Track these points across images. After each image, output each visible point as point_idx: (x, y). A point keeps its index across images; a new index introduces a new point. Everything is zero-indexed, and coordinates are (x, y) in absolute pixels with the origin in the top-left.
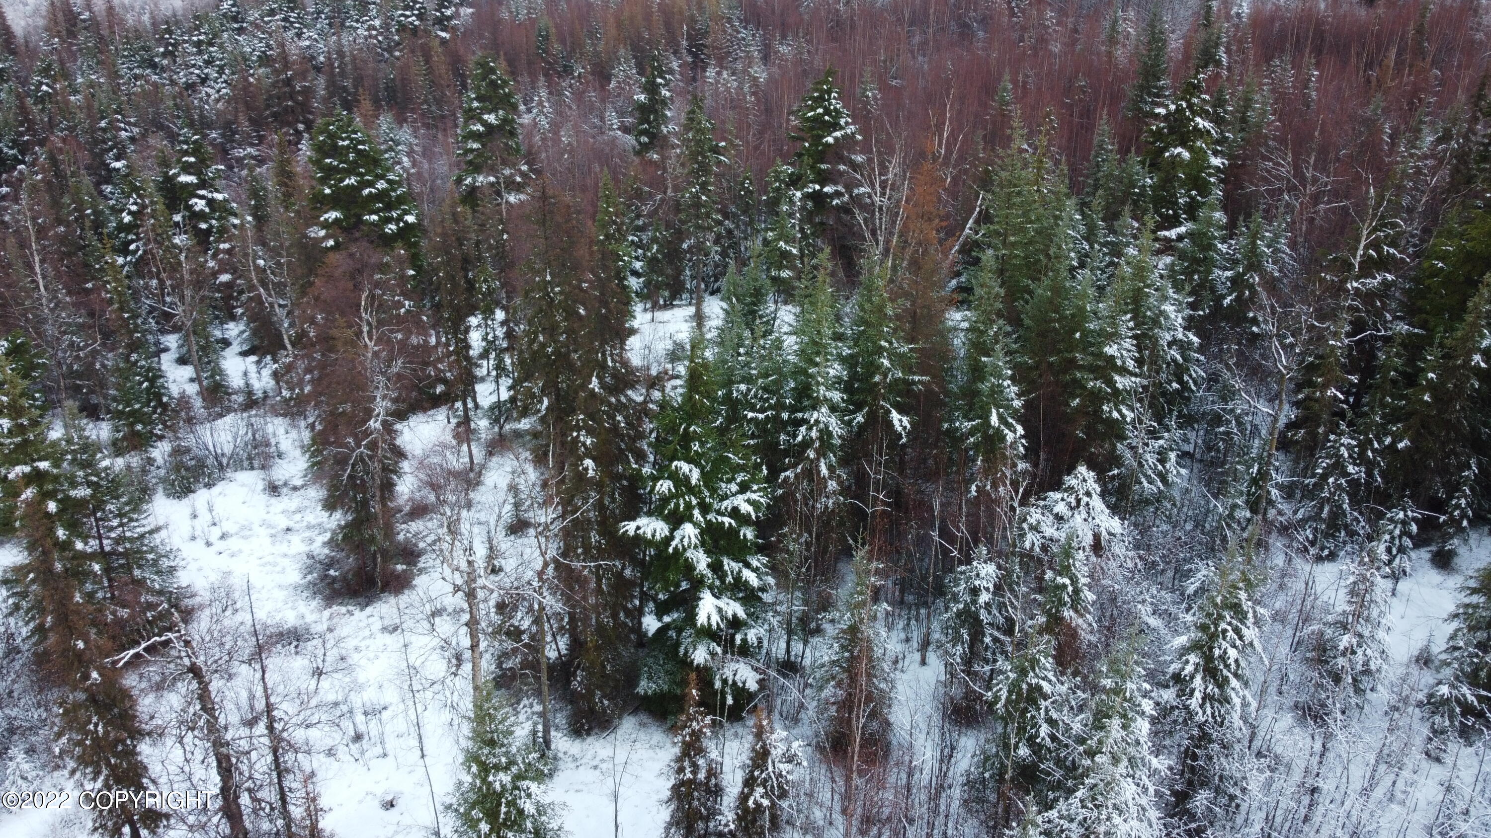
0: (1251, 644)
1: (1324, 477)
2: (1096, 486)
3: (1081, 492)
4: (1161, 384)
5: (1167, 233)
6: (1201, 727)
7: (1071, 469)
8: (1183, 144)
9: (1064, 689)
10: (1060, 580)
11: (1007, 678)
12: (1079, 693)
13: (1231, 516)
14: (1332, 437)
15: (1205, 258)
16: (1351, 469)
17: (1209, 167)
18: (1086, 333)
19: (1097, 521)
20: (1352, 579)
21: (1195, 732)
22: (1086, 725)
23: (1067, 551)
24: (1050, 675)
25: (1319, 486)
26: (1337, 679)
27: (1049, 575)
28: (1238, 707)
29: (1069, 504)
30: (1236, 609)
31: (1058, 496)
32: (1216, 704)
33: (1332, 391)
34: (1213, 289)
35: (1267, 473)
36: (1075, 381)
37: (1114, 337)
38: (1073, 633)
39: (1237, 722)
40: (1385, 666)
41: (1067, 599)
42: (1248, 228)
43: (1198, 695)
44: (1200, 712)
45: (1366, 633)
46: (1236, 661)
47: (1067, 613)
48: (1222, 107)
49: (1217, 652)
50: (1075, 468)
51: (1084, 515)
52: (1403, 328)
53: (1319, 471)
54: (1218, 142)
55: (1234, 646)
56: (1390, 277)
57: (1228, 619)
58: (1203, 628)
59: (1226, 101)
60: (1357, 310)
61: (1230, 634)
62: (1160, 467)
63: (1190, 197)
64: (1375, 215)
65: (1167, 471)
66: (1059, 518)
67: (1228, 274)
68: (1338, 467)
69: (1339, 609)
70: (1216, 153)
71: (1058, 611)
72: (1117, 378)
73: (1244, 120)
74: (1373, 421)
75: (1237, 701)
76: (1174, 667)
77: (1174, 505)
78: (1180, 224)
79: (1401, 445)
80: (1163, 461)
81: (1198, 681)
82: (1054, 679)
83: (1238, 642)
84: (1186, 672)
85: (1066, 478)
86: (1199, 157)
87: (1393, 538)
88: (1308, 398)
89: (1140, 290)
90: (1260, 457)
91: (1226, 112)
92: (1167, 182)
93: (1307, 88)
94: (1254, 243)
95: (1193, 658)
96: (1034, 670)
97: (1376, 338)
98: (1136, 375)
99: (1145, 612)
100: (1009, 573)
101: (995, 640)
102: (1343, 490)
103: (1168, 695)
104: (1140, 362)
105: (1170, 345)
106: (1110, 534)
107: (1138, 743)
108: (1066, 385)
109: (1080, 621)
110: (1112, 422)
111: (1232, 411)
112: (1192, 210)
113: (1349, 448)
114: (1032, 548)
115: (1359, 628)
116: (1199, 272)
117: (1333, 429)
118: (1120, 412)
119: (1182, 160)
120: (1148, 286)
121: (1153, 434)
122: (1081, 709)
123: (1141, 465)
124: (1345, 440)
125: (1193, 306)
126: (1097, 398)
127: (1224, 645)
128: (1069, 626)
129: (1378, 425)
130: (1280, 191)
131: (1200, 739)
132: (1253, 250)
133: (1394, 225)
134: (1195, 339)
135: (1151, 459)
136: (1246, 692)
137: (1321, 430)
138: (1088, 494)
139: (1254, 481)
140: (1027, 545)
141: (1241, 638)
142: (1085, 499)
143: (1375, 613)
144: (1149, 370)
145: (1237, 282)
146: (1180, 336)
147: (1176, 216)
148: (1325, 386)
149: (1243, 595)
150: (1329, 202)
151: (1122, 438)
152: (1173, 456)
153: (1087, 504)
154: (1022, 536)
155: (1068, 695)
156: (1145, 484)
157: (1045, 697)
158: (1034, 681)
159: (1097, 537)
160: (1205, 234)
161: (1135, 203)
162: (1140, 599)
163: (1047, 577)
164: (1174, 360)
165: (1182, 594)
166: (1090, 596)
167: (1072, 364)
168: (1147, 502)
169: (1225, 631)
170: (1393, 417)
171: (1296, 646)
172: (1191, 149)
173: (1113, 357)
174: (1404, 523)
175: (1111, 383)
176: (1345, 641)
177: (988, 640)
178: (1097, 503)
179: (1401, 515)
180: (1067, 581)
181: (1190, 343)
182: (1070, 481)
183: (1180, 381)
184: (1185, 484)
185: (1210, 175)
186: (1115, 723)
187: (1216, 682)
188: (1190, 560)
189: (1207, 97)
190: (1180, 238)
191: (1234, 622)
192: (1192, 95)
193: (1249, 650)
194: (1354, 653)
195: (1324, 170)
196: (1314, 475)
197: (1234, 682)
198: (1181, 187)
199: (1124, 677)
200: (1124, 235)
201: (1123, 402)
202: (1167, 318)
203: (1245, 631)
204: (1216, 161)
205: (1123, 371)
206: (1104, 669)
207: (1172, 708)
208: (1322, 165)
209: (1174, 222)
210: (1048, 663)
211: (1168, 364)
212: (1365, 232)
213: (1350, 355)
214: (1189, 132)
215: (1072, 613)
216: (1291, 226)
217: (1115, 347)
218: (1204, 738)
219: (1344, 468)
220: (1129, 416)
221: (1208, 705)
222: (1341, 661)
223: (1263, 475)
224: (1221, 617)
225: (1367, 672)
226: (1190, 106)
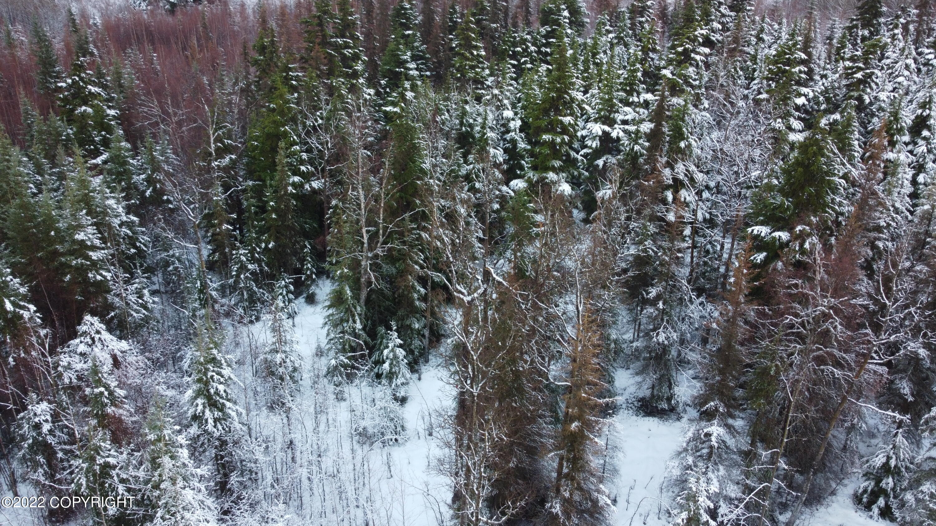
0: (230, 378)
1: (238, 276)
2: (102, 325)
3: (92, 333)
4: (123, 251)
5: (94, 161)
6: (219, 439)
7: (79, 322)
8: (86, 104)
9: (125, 456)
10: (97, 391)
11: (82, 469)
12: (136, 454)
13: (194, 315)
14: (234, 252)
15: (125, 170)
16: (250, 267)
17: (108, 115)
18: (57, 230)
19: (110, 347)
20: (270, 323)
21: (217, 443)
22: (148, 471)
23: (95, 370)
24: (112, 452)
25: (237, 282)
26: (282, 379)
27: (88, 391)
28: (236, 418)
29: (87, 344)
30: (214, 360)
31: (77, 341)
32: (223, 422)
33: (225, 226)
34: (136, 188)
35: (206, 283)
36: (62, 264)
37: (80, 227)
38: (119, 420)
39: (238, 426)
40: (303, 363)
41: (106, 401)
42: (145, 148)
43: (211, 421)
44: (215, 430)
45: (288, 349)
46: (225, 391)
47: (110, 410)
48: (103, 78)
49: (212, 391)
50: (82, 319)
51: (99, 345)
52: (251, 183)
53: (234, 273)
54: (108, 100)
55: (221, 383)
56: (233, 157)
57: (212, 369)
58: (199, 381)
59: (104, 74)
60: (223, 177)
61: (216, 377)
62: (140, 301)
63: (101, 135)
64: (213, 121)
65: (146, 302)
66: (82, 355)
67: (143, 176)
68: (243, 268)
69: (270, 342)
70: (109, 107)
71: (103, 411)
72: (91, 253)
73: (121, 86)
74: (252, 237)
75: (233, 414)
76: (190, 413)
77: (158, 322)
78: (102, 154)
79: (270, 246)
80: (141, 297)
81: (208, 413)
82: (115, 454)
83: (222, 380)
84: (199, 411)
85: (78, 327)
86: (99, 111)
87: (284, 297)
88: (213, 235)
89: (86, 195)
90: (199, 275)
91: (106, 81)
92: (83, 128)
93: (152, 64)
94: (152, 155)
95: (200, 401)
96: (99, 454)
97: (237, 191)
98: (103, 249)
99: (162, 389)
100: (59, 404)
101: (66, 452)
102: (250, 279)
103: (194, 430)
104: (103, 240)
105: (121, 226)
106: (122, 352)
107: (184, 465)
108: (57, 269)
109: (121, 411)
110: (98, 284)
111: (173, 256)
112: (106, 143)
113: (245, 254)
114: (71, 382)
115: (284, 349)
116: (124, 180)
117: (233, 247)
118: (101, 275)
119: (89, 113)
120: (92, 192)
121: (127, 282)
122: (141, 463)
123: (127, 304)
124: (242, 251)
125: (126, 198)
126: (81, 271)
127: (215, 385)
128: (114, 417)
129: (255, 239)
130: (157, 124)
131: (221, 446)
132: (153, 159)
133: (225, 127)
134: (135, 219)
135: (133, 298)
136: (237, 407)
137: (227, 250)
138: (98, 332)
139: (201, 291)
140: (67, 381)
141: (222, 376)
142: (97, 336)
143: (288, 337)
144: (111, 244)
145: (150, 181)
146: (125, 219)
147: (97, 149)
148: (220, 224)
149: (215, 351)
150: (187, 126)
151: (109, 291)
152: (146, 292)
153: (100, 339)
154: (60, 376)
155: (129, 459)
156: (135, 314)
157: (114, 467)
158: (102, 461)
159: (114, 358)
160: (119, 155)
161: (65, 146)
162: (156, 382)
163: (87, 393)
164: (127, 235)
165: (182, 372)
166: (121, 393)
167: (56, 253)
168: (141, 326)
169: (212, 377)
170: (261, 232)
171: (256, 373)
172: (92, 106)
173: (83, 241)
174: (286, 287)
175: (88, 258)
176: (279, 358)
177: (60, 455)
178: (106, 335)
179: (283, 283)
180: (102, 389)
181: (133, 222)
182: (82, 328)
183: (135, 247)
184: (161, 307)
185: (110, 120)
186: (166, 460)
187: (218, 408)
188: (179, 349)
189: (91, 72)
190: (105, 162)
191: (216, 369)
192: (80, 72)
193: (230, 382)
194: (285, 362)
195: (178, 107)
196: (232, 277)
197: (228, 404)
198: (94, 130)
199: (161, 430)
200: (64, 166)
201: (101, 268)
202: (113, 209)
203: (224, 372)
204: (112, 112)
205: (94, 248)
206: (147, 431)
207: (198, 436)
208: (176, 105)
209: (96, 154)
210: (107, 445)
211: (124, 238)
212: (211, 132)
213: (227, 204)
214: (86, 95)
215: (113, 408)
216: (170, 142)
217: (82, 234)
218: (224, 443)
219: (246, 267)
220: (109, 276)
221: (218, 424)
222: (281, 370)
223: (204, 286)
224: (207, 370)
225: (295, 370)
226: (81, 79)
